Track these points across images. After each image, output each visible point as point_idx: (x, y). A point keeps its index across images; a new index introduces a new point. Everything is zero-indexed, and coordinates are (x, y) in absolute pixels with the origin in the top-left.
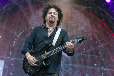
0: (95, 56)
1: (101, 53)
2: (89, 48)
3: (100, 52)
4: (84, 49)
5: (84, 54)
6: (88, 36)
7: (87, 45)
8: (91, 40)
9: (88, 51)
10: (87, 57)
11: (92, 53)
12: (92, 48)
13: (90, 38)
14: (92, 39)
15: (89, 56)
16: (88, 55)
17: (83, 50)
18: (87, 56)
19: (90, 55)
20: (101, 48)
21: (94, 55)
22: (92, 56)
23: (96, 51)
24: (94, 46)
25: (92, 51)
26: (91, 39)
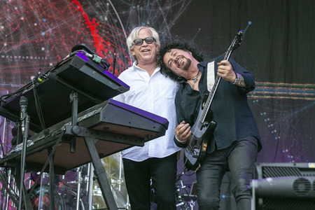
0: (31, 58)
1: (46, 49)
2: (17, 39)
3: (44, 46)
4: (5, 45)
5: (5, 55)
6: (15, 11)
7: (11, 32)
8: (22, 21)
9: (15, 47)
10: (13, 63)
11: (24, 51)
12: (25, 40)
13: (20, 17)
14: (25, 19)
15: (18, 58)
16: (15, 57)
17: (3, 45)
18: (13, 59)
19: (20, 57)
20: (46, 37)
21: (29, 56)
22: (25, 59)
23: (35, 44)
24: (30, 35)
25: (23, 47)
26: (22, 18)
